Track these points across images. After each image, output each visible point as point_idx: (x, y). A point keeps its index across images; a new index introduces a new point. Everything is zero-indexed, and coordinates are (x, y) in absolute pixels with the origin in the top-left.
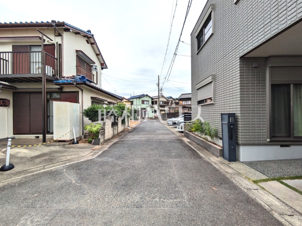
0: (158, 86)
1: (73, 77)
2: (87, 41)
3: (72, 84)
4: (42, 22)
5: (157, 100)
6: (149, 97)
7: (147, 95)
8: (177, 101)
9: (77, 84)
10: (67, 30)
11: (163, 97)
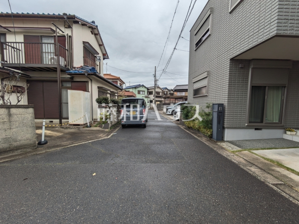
0: (155, 76)
1: (82, 68)
2: (91, 32)
3: (84, 74)
4: (54, 14)
5: (153, 90)
6: (145, 87)
7: (143, 86)
8: (172, 92)
9: (89, 74)
10: (77, 22)
11: (158, 87)
